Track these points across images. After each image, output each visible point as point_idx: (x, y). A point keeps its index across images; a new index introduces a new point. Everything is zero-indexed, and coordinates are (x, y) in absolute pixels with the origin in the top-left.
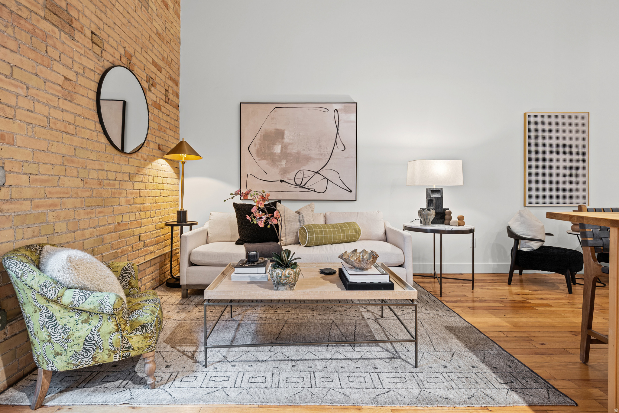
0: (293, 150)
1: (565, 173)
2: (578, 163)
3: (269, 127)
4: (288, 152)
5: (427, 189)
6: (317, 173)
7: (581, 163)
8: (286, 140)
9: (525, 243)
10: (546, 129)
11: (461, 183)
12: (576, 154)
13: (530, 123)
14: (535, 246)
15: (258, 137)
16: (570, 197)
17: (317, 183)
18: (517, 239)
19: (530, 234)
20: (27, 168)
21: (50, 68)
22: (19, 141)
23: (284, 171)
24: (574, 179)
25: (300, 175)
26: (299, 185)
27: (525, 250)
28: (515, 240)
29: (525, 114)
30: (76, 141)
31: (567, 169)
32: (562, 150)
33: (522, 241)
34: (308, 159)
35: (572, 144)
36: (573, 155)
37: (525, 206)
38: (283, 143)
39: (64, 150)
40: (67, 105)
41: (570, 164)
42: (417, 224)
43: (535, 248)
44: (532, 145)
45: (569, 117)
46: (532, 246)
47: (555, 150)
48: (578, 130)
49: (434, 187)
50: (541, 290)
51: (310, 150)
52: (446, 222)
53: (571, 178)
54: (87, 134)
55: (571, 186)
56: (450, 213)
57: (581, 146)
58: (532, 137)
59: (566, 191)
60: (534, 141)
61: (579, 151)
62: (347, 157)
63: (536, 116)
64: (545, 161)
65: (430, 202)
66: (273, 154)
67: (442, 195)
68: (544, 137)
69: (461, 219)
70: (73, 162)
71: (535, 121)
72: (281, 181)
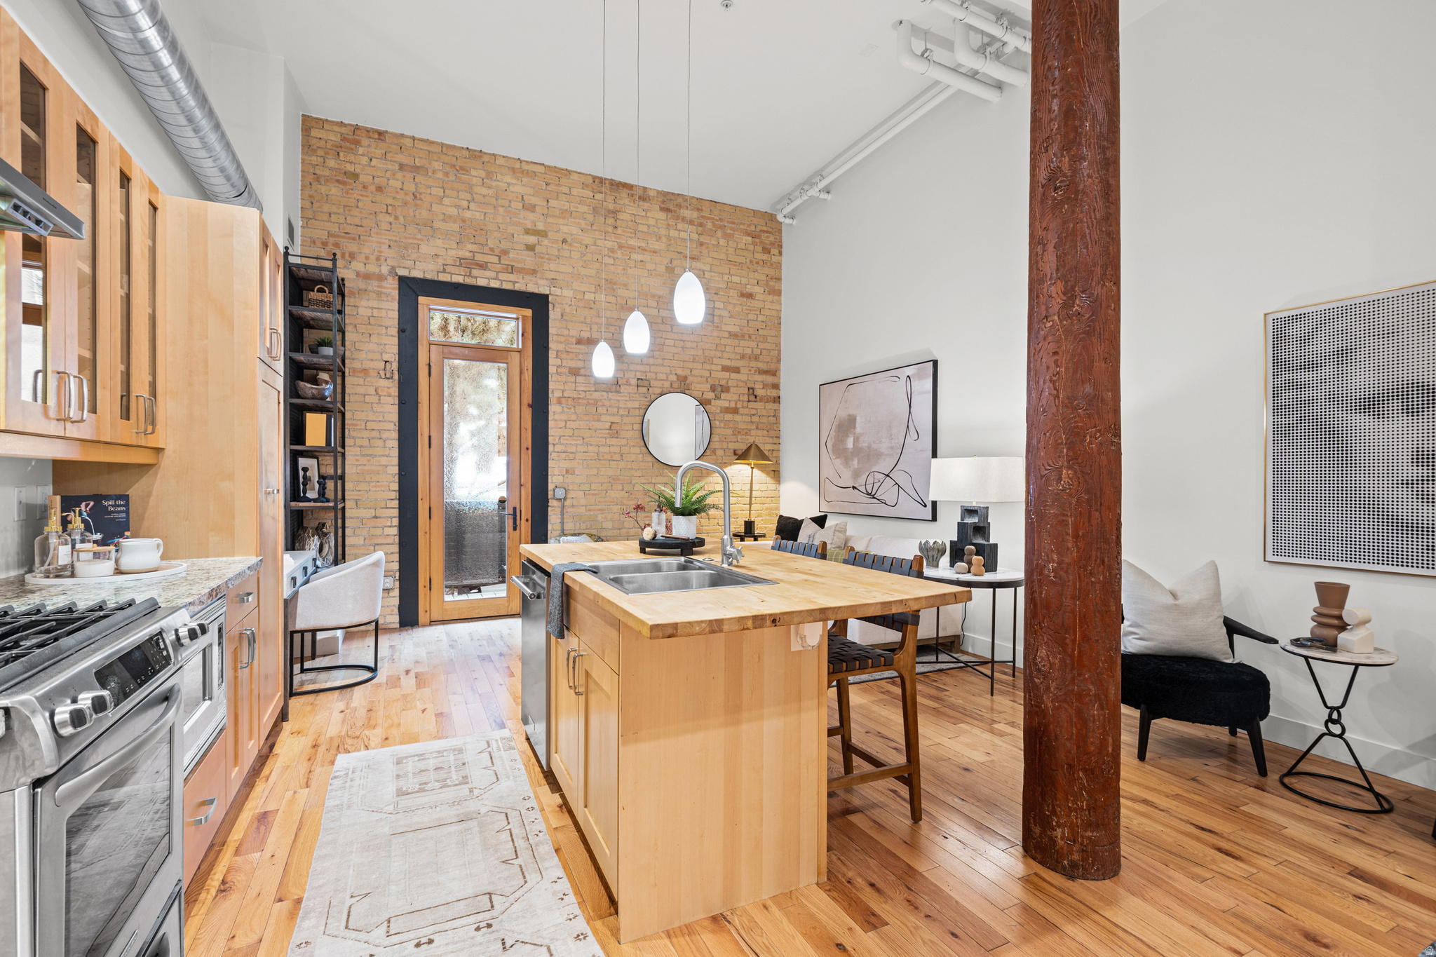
0: (864, 443)
1: (1413, 472)
3: (843, 414)
4: (860, 446)
5: (961, 508)
6: (887, 476)
8: (858, 430)
10: (1331, 348)
13: (1280, 337)
15: (834, 428)
17: (887, 492)
20: (583, 487)
21: (599, 420)
22: (577, 472)
23: (856, 475)
25: (870, 480)
26: (870, 494)
30: (622, 464)
31: (1420, 459)
32: (1395, 405)
34: (878, 455)
38: (855, 433)
39: (611, 472)
40: (614, 441)
41: (1432, 445)
44: (1286, 397)
47: (1368, 406)
49: (974, 504)
51: (881, 442)
53: (1435, 489)
54: (633, 457)
55: (1427, 514)
58: (1286, 375)
59: (1416, 527)
60: (1293, 385)
62: (921, 451)
66: (846, 449)
68: (1327, 371)
70: (619, 480)
71: (1298, 329)
72: (854, 488)
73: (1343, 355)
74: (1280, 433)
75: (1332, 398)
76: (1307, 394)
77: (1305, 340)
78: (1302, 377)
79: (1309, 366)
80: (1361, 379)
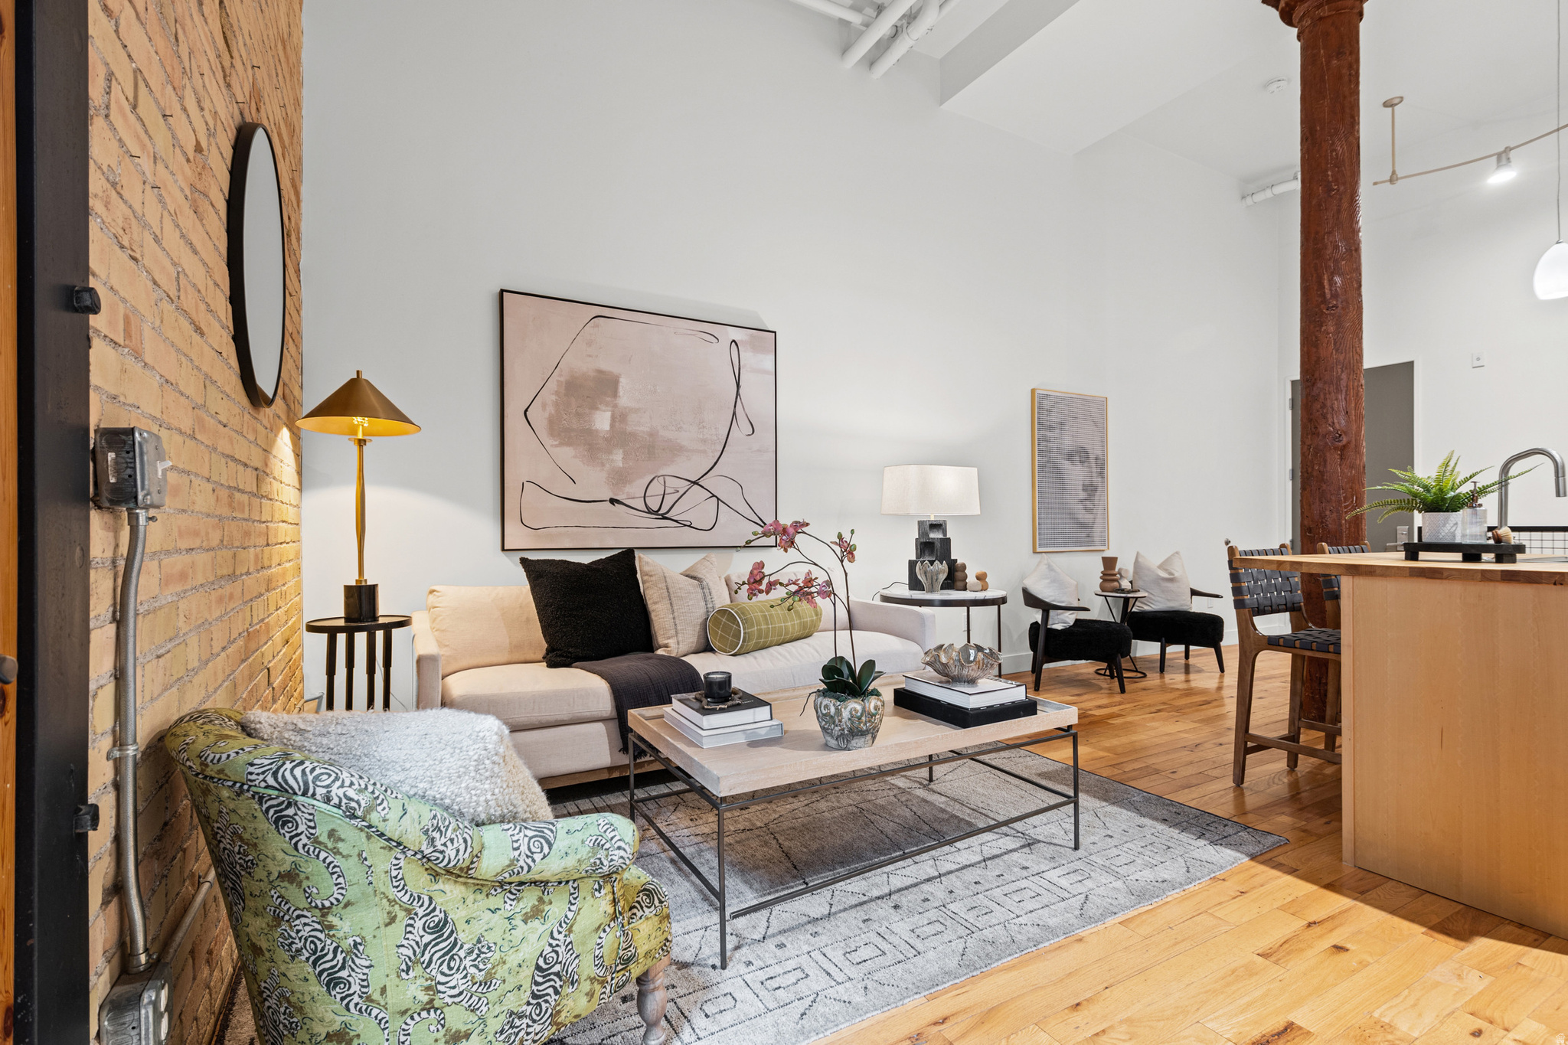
0: (640, 425)
1: (1082, 495)
2: (1097, 480)
3: (580, 363)
4: (629, 429)
5: (920, 523)
6: (695, 483)
7: (1100, 479)
8: (624, 400)
9: (1058, 615)
10: (1058, 420)
11: (976, 510)
12: (1093, 462)
13: (1040, 407)
14: (1070, 618)
15: (552, 385)
16: (1088, 535)
17: (695, 507)
18: (1046, 608)
19: (1063, 599)
23: (620, 478)
24: (1091, 505)
25: (656, 488)
26: (656, 512)
27: (1059, 627)
28: (1044, 611)
29: (1033, 391)
31: (1085, 488)
32: (1077, 458)
33: (1052, 613)
34: (675, 450)
35: (1089, 447)
36: (1090, 467)
37: (1035, 552)
38: (615, 406)
41: (1087, 482)
42: (904, 592)
43: (1072, 624)
44: (1043, 444)
45: (1086, 400)
46: (1068, 620)
47: (1070, 457)
48: (1095, 424)
49: (932, 518)
50: (1085, 694)
51: (680, 429)
52: (959, 584)
53: (1089, 504)
55: (1087, 517)
56: (964, 567)
57: (1100, 454)
58: (1043, 432)
59: (1083, 526)
60: (1047, 440)
61: (1097, 458)
62: (759, 451)
63: (1047, 396)
64: (1058, 473)
65: (925, 547)
66: (590, 432)
67: (945, 533)
68: (1057, 432)
69: (981, 577)
71: (1046, 404)
72: (613, 501)
73: (1062, 424)
74: (1042, 467)
75: (1059, 450)
76: (1050, 445)
77: (1049, 411)
78: (1049, 434)
79: (1051, 428)
80: (1068, 442)
